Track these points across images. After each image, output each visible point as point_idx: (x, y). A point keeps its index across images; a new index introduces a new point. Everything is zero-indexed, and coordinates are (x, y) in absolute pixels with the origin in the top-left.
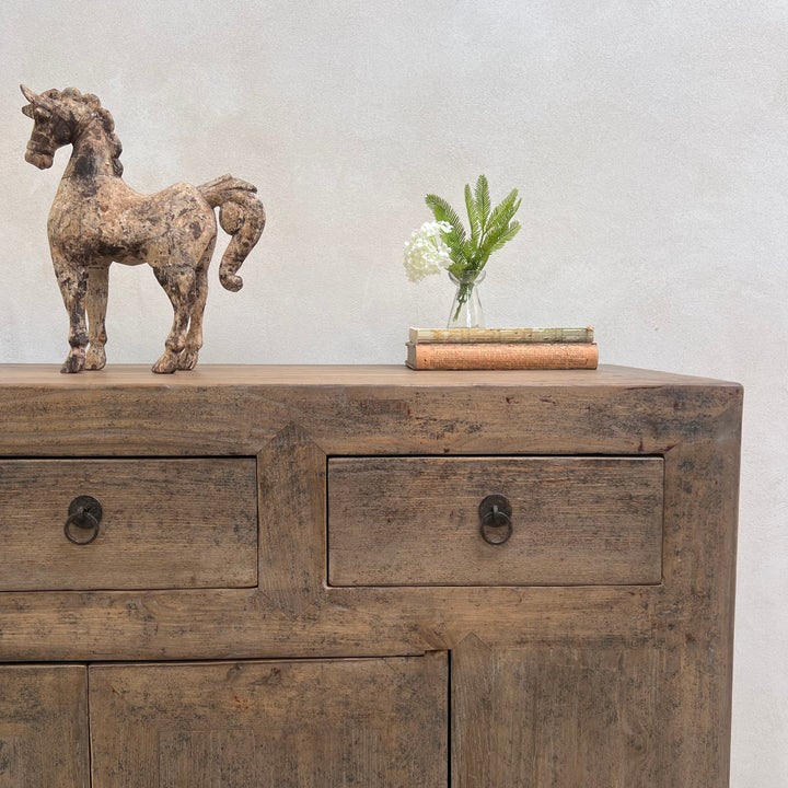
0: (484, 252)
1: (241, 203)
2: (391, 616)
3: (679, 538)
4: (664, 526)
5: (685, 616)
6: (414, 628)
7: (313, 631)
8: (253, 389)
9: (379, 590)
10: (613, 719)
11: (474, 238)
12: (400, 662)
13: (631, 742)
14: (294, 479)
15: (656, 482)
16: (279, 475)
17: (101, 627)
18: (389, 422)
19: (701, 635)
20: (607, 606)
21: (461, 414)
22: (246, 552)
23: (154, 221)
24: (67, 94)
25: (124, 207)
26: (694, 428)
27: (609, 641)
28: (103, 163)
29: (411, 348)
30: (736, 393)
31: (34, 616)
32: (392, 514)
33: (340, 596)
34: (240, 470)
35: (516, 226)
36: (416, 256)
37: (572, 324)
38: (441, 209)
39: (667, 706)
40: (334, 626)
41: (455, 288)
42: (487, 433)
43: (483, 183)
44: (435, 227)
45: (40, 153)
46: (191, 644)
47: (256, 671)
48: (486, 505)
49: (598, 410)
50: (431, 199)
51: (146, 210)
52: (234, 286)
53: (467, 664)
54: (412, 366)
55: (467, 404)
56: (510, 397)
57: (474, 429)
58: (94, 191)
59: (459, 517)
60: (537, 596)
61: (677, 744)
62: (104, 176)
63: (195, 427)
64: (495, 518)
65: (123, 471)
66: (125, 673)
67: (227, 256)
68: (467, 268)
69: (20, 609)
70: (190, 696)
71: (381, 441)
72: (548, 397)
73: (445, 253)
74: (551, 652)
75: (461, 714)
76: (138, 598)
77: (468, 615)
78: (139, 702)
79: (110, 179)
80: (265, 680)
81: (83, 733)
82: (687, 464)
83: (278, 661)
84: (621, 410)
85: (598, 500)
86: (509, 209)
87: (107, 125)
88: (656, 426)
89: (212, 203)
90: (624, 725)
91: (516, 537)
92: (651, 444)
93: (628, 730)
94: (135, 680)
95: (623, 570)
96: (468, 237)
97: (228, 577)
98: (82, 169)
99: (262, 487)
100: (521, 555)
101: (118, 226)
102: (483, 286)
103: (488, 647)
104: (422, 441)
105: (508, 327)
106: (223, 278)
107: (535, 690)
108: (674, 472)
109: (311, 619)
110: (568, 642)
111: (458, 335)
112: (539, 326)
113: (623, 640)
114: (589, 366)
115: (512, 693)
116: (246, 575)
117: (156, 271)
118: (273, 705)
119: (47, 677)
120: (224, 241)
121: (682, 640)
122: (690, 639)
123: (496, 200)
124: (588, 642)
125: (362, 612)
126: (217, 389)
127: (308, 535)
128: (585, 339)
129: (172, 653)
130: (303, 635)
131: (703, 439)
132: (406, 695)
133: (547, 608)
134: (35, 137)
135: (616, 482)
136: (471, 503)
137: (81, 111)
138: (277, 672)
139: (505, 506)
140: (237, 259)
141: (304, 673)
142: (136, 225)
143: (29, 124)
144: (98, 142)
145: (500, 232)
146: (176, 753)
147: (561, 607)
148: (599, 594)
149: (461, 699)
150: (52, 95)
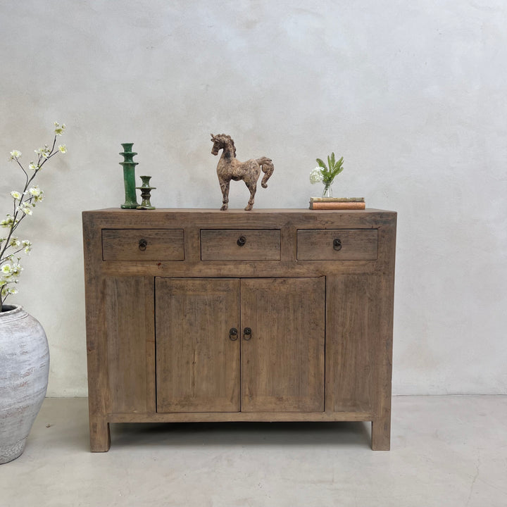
0: (333, 176)
1: (268, 164)
2: (312, 267)
3: (382, 249)
4: (378, 246)
5: (383, 268)
6: (317, 270)
7: (294, 271)
8: (280, 214)
9: (309, 261)
10: (365, 293)
11: (330, 171)
12: (313, 279)
13: (369, 298)
14: (289, 235)
15: (376, 235)
16: (285, 234)
17: (244, 270)
18: (312, 221)
19: (387, 273)
20: (364, 265)
21: (330, 219)
22: (278, 252)
23: (246, 170)
24: (223, 135)
25: (238, 166)
26: (385, 223)
27: (364, 274)
28: (232, 154)
29: (311, 203)
30: (395, 214)
31: (228, 267)
32: (312, 243)
33: (300, 263)
34: (277, 232)
35: (342, 168)
36: (313, 177)
37: (358, 196)
38: (321, 163)
39: (378, 290)
40: (299, 270)
41: (325, 186)
42: (335, 224)
43: (333, 155)
44: (319, 168)
45: (215, 152)
46: (265, 274)
47: (279, 280)
48: (335, 241)
49: (362, 219)
50: (318, 160)
51: (244, 167)
52: (265, 187)
53: (330, 279)
54: (311, 208)
55: (331, 217)
56: (341, 215)
57: (332, 223)
58: (230, 162)
59: (328, 244)
60: (347, 263)
61: (381, 299)
62: (232, 158)
63: (266, 222)
64: (337, 244)
65: (250, 233)
66: (249, 280)
67: (264, 178)
68: (328, 180)
69: (225, 265)
70: (264, 286)
71: (310, 226)
72: (350, 215)
73: (322, 177)
74: (350, 277)
75: (328, 291)
76: (253, 263)
77: (331, 267)
78: (252, 287)
79: (233, 158)
80: (282, 283)
81: (239, 295)
82: (384, 231)
83: (284, 278)
84: (367, 218)
85: (362, 240)
86: (340, 163)
87: (233, 143)
88: (376, 222)
89: (260, 165)
90: (368, 294)
91: (342, 249)
92: (375, 226)
93: (369, 295)
94: (251, 282)
95: (367, 257)
96: (328, 171)
97: (274, 258)
98: (227, 156)
99: (282, 237)
100: (343, 253)
101: (237, 171)
102: (333, 185)
103: (335, 275)
104: (320, 226)
105: (340, 197)
106: (262, 185)
107: (346, 286)
108: (380, 233)
109: (293, 268)
110: (354, 274)
111: (325, 199)
112: (348, 197)
113: (368, 274)
114: (363, 208)
115: (341, 286)
116: (278, 258)
117: (246, 183)
118: (284, 289)
119: (231, 281)
120: (262, 174)
121: (382, 273)
122: (384, 273)
123: (337, 160)
124: (359, 274)
125: (305, 267)
126: (271, 214)
127: (292, 248)
128: (362, 201)
129: (260, 276)
130: (291, 272)
131: (388, 225)
132: (315, 286)
133: (349, 266)
134: (214, 147)
135: (366, 236)
136: (331, 241)
137: (226, 140)
138: (284, 281)
139: (339, 241)
140: (266, 179)
141: (291, 281)
142: (242, 171)
143: (213, 143)
144: (231, 149)
145: (338, 170)
146: (260, 300)
147: (353, 266)
148: (361, 263)
149: (328, 288)
150: (219, 136)
